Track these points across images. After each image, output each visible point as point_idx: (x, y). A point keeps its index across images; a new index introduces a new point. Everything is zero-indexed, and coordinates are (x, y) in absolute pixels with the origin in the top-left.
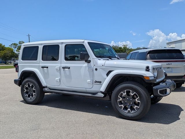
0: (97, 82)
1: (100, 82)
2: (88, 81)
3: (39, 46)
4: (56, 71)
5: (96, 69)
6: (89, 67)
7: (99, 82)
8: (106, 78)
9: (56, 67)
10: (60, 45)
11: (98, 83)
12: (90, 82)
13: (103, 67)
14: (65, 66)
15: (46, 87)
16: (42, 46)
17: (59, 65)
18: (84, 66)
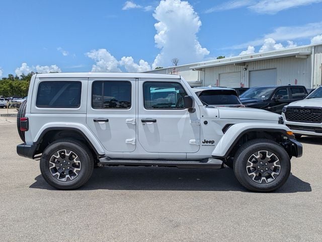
0: (207, 142)
1: (212, 142)
2: (191, 141)
3: (82, 81)
4: (127, 127)
5: (206, 123)
6: (194, 120)
7: (210, 142)
8: (222, 136)
9: (127, 120)
10: (133, 83)
11: (208, 144)
12: (195, 142)
13: (217, 119)
14: (147, 118)
15: (103, 156)
16: (91, 82)
17: (134, 116)
18: (184, 118)
